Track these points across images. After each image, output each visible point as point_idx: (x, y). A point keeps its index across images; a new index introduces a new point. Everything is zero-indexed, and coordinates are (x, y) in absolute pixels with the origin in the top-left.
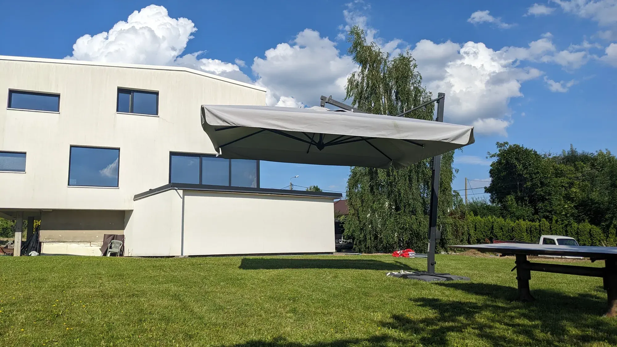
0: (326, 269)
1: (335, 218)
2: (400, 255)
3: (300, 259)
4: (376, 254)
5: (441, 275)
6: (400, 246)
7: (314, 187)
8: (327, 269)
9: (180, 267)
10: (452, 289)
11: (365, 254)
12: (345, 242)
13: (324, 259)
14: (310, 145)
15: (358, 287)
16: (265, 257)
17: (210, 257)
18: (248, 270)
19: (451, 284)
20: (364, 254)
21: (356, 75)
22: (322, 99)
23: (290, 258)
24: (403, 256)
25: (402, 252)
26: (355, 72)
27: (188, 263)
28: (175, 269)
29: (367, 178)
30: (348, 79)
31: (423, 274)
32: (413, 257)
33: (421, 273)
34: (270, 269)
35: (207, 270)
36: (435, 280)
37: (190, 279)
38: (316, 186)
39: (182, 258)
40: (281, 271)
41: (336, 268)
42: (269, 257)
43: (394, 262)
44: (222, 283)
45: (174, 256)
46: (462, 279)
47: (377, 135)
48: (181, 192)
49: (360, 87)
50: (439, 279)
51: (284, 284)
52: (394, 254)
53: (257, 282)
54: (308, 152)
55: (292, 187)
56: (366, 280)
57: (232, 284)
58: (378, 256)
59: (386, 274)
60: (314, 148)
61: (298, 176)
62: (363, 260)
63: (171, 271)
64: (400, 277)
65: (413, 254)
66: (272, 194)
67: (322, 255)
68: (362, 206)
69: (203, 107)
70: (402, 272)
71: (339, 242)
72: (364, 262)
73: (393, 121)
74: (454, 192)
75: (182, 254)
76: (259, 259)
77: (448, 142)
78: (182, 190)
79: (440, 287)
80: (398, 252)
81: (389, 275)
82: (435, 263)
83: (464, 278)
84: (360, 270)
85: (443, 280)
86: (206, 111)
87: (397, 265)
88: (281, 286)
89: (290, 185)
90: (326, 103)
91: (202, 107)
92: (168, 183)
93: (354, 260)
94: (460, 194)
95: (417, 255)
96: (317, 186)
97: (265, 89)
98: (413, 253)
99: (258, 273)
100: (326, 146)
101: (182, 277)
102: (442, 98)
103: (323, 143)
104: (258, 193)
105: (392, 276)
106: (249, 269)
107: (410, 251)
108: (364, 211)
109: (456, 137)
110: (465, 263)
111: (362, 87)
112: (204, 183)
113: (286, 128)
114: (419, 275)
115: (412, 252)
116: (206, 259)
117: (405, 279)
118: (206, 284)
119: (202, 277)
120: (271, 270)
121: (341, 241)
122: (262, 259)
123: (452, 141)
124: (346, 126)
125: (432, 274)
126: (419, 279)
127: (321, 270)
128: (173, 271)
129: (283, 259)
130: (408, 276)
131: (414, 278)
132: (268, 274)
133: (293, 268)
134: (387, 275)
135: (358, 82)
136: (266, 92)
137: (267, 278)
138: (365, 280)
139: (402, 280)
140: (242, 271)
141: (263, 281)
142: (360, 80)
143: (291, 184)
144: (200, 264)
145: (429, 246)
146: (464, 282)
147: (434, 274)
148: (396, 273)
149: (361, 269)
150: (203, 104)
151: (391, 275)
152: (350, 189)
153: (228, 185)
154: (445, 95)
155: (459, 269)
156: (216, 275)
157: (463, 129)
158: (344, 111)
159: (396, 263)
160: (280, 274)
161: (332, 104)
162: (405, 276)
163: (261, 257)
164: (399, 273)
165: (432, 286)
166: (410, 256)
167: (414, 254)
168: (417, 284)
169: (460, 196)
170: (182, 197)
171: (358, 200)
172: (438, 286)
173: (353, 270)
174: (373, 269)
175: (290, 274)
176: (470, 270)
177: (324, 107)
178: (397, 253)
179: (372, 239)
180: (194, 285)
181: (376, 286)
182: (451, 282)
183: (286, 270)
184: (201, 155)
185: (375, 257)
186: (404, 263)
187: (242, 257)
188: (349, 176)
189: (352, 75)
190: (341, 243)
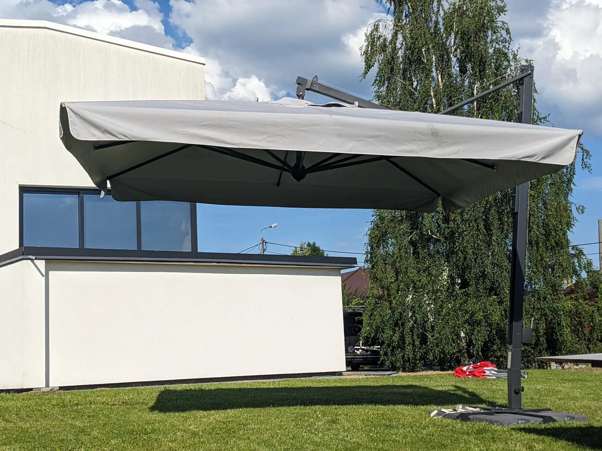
0: (317, 407)
1: (343, 306)
2: (468, 373)
3: (273, 388)
4: (424, 373)
5: (534, 413)
6: (471, 356)
7: (309, 245)
8: (320, 407)
9: (38, 410)
10: (548, 439)
11: (404, 374)
12: (367, 351)
13: (321, 386)
14: (281, 172)
15: (373, 440)
16: (205, 386)
17: (99, 389)
18: (167, 414)
19: (550, 429)
20: (401, 374)
21: (380, 27)
22: (298, 84)
23: (255, 387)
24: (475, 375)
25: (471, 368)
26: (379, 21)
27: (54, 402)
28: (27, 416)
29: (405, 226)
30: (366, 34)
31: (499, 411)
32: (492, 376)
33: (496, 409)
34: (210, 410)
35: (89, 417)
36: (521, 423)
37: (52, 435)
38: (312, 243)
39: (48, 392)
40: (231, 412)
41: (338, 405)
42: (213, 386)
43: (453, 388)
44: (113, 442)
45: (31, 389)
46: (574, 418)
47: (400, 151)
48: (41, 264)
49: (389, 50)
50: (528, 421)
51: (232, 439)
52: (457, 372)
53: (182, 436)
54: (278, 184)
55: (265, 247)
56: (391, 427)
57: (132, 442)
58: (427, 377)
59: (430, 413)
60: (288, 177)
61: (275, 225)
62: (394, 386)
63: (19, 420)
64: (454, 419)
65: (492, 372)
66: (219, 262)
67: (321, 378)
68: (396, 280)
69: (63, 106)
70: (460, 409)
71: (354, 351)
72: (395, 390)
73: (428, 124)
74: (573, 249)
75: (47, 385)
76: (195, 390)
77: (534, 161)
78: (44, 261)
79: (528, 436)
80: (465, 368)
81: (435, 415)
82: (523, 390)
83: (576, 417)
84: (382, 406)
85: (536, 421)
86: (70, 114)
87: (456, 394)
88: (227, 443)
89: (261, 242)
90: (306, 91)
91: (61, 105)
92: (17, 247)
93: (377, 387)
94: (584, 253)
95: (501, 372)
96: (314, 244)
97: (202, 60)
98: (492, 370)
99: (186, 419)
100: (308, 173)
101: (38, 432)
102: (528, 75)
103: (303, 167)
104: (192, 262)
105: (441, 417)
106: (170, 411)
107: (487, 366)
108: (401, 291)
109: (550, 151)
110: (589, 386)
111: (394, 49)
112: (88, 245)
113: (226, 143)
114: (491, 414)
115: (491, 368)
116: (91, 392)
117: (464, 421)
118: (82, 443)
119: (78, 431)
120: (213, 412)
121: (358, 349)
122: (201, 390)
123: (543, 158)
124: (339, 135)
125: (517, 411)
126: (491, 422)
127: (308, 409)
128: (22, 419)
129: (240, 390)
130: (471, 417)
131: (481, 420)
132: (204, 420)
133: (255, 406)
134: (432, 415)
135: (385, 40)
136: (204, 64)
137: (202, 427)
138: (388, 426)
139: (459, 424)
140: (157, 416)
141: (194, 434)
142: (389, 37)
143: (264, 242)
144: (77, 405)
145: (510, 357)
146: (575, 424)
147: (521, 412)
148: (447, 410)
149: (385, 405)
150: (63, 101)
151: (438, 414)
152: (372, 248)
153: (135, 248)
154: (533, 70)
155: (575, 399)
156: (105, 425)
157: (563, 135)
158: (341, 106)
159: (455, 390)
160: (228, 420)
161: (318, 92)
162: (464, 417)
163: (197, 386)
164: (455, 410)
165: (511, 435)
166: (487, 375)
167: (495, 371)
168: (485, 430)
169: (584, 255)
170: (44, 274)
171: (389, 268)
172: (523, 433)
173: (370, 406)
174: (407, 404)
175: (247, 420)
176: (594, 400)
177: (303, 99)
178: (462, 371)
179: (417, 343)
180: (60, 445)
181: (405, 437)
182: (551, 425)
183: (241, 411)
184: (81, 192)
185: (421, 378)
186: (470, 390)
187: (162, 388)
188: (370, 223)
189: (373, 28)
190: (358, 352)
